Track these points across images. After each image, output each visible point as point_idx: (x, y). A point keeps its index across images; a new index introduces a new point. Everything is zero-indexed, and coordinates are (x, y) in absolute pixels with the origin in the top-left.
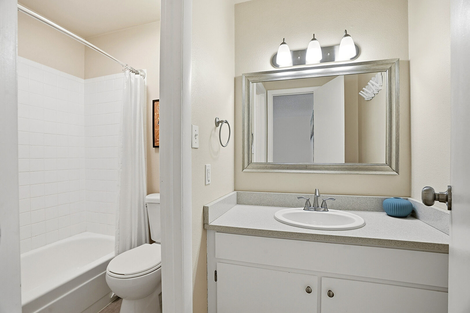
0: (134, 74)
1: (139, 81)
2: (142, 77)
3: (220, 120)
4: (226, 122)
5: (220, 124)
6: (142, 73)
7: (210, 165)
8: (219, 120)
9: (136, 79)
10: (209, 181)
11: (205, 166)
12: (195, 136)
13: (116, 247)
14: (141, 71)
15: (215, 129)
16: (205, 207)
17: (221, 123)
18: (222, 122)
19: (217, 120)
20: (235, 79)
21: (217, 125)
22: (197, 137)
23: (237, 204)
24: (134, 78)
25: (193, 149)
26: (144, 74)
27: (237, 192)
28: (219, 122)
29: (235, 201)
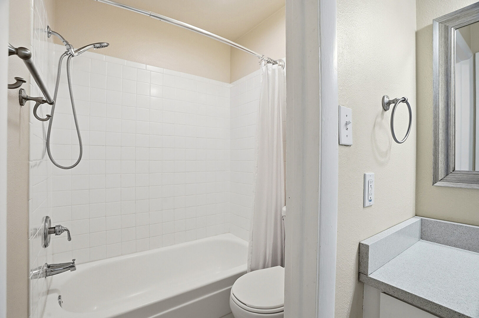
0: (272, 64)
1: (277, 71)
2: (280, 67)
3: (391, 99)
4: (404, 100)
5: (392, 106)
6: (281, 63)
7: (374, 173)
8: (389, 98)
9: (274, 70)
10: (370, 201)
11: (365, 175)
12: (346, 124)
13: (248, 260)
14: (280, 61)
15: (382, 114)
16: (363, 244)
17: (394, 103)
18: (395, 101)
19: (386, 100)
20: (417, 33)
21: (385, 108)
22: (348, 126)
23: (422, 238)
24: (271, 68)
25: (342, 146)
26: (283, 64)
27: (422, 219)
28: (389, 103)
29: (418, 233)
